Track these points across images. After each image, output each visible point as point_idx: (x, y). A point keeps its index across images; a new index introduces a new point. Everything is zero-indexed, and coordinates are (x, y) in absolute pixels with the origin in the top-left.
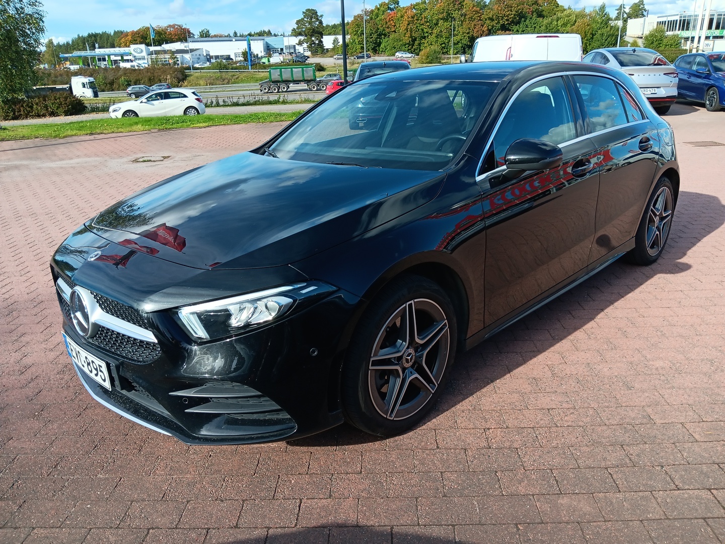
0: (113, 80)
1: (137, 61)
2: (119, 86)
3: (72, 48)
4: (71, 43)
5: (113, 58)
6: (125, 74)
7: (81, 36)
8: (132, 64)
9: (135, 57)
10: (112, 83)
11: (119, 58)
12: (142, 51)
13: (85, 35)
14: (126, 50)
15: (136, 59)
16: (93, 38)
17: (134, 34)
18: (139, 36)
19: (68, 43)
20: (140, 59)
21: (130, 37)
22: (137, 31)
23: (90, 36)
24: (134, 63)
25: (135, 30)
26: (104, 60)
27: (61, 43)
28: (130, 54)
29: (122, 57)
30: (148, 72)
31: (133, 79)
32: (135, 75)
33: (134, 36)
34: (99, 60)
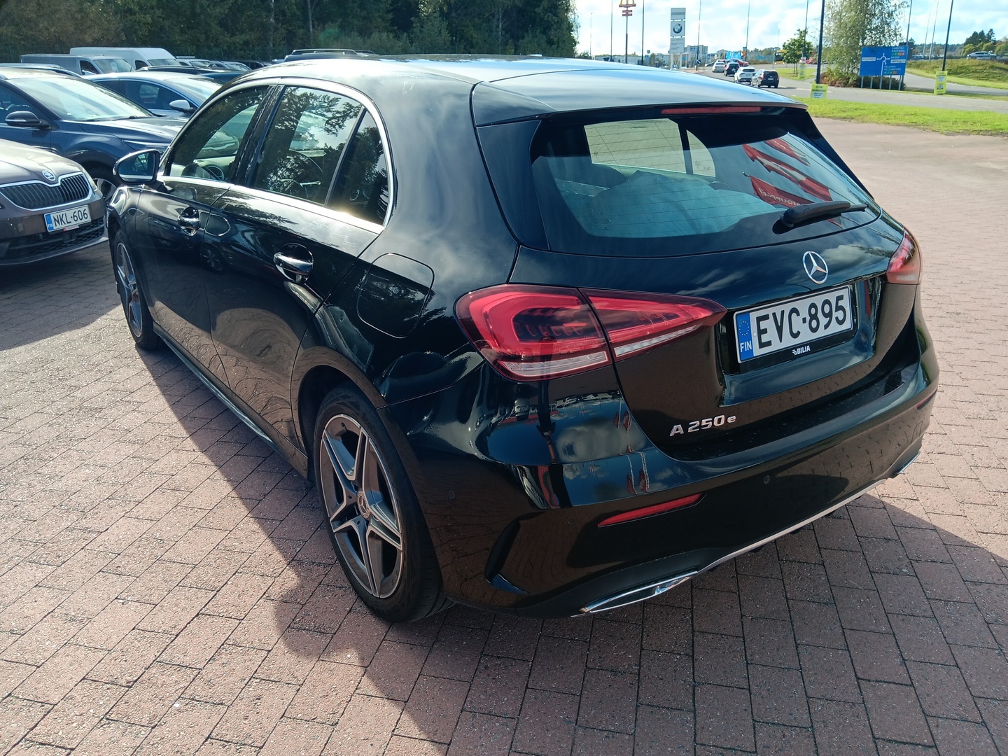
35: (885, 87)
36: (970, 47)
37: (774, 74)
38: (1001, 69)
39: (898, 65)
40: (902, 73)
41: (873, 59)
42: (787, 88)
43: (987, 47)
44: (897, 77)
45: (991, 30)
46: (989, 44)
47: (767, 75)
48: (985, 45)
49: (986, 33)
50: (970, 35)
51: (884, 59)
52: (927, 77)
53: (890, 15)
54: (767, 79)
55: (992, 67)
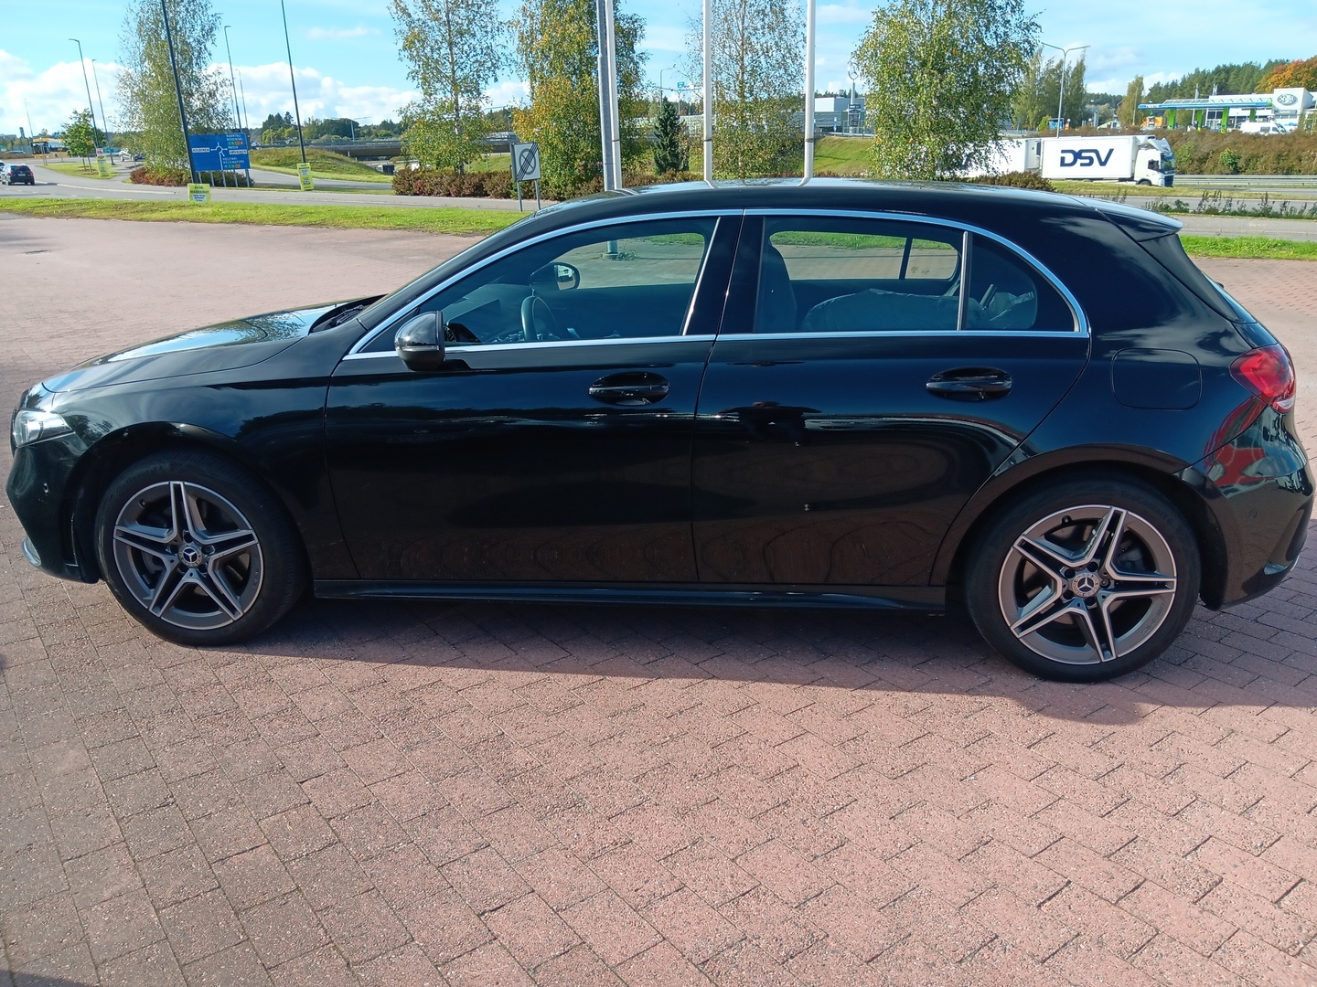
0: (1208, 154)
1: (1279, 121)
2: (1215, 166)
3: (1178, 92)
4: (1179, 83)
5: (1233, 112)
6: (1235, 143)
7: (1201, 70)
8: (1266, 125)
9: (1276, 111)
10: (1203, 160)
11: (1247, 113)
12: (1295, 100)
13: (1211, 68)
14: (1265, 98)
15: (1277, 114)
16: (1223, 75)
17: (1299, 66)
18: (1308, 72)
19: (1174, 84)
20: (1285, 116)
21: (1288, 74)
22: (1308, 61)
23: (1218, 70)
24: (1271, 124)
25: (1305, 60)
26: (1220, 115)
27: (1163, 84)
28: (1269, 106)
29: (1253, 111)
30: (1280, 141)
31: (1245, 154)
32: (1253, 147)
33: (1297, 70)
34: (1211, 115)
35: (231, 184)
36: (269, 133)
37: (25, 169)
38: (333, 158)
39: (240, 157)
40: (246, 166)
41: (207, 150)
42: (48, 184)
43: (289, 132)
44: (241, 172)
45: (288, 113)
46: (290, 129)
47: (15, 171)
48: (286, 131)
49: (283, 116)
50: (266, 119)
51: (219, 149)
52: (264, 170)
53: (212, 95)
54: (17, 175)
55: (323, 157)
